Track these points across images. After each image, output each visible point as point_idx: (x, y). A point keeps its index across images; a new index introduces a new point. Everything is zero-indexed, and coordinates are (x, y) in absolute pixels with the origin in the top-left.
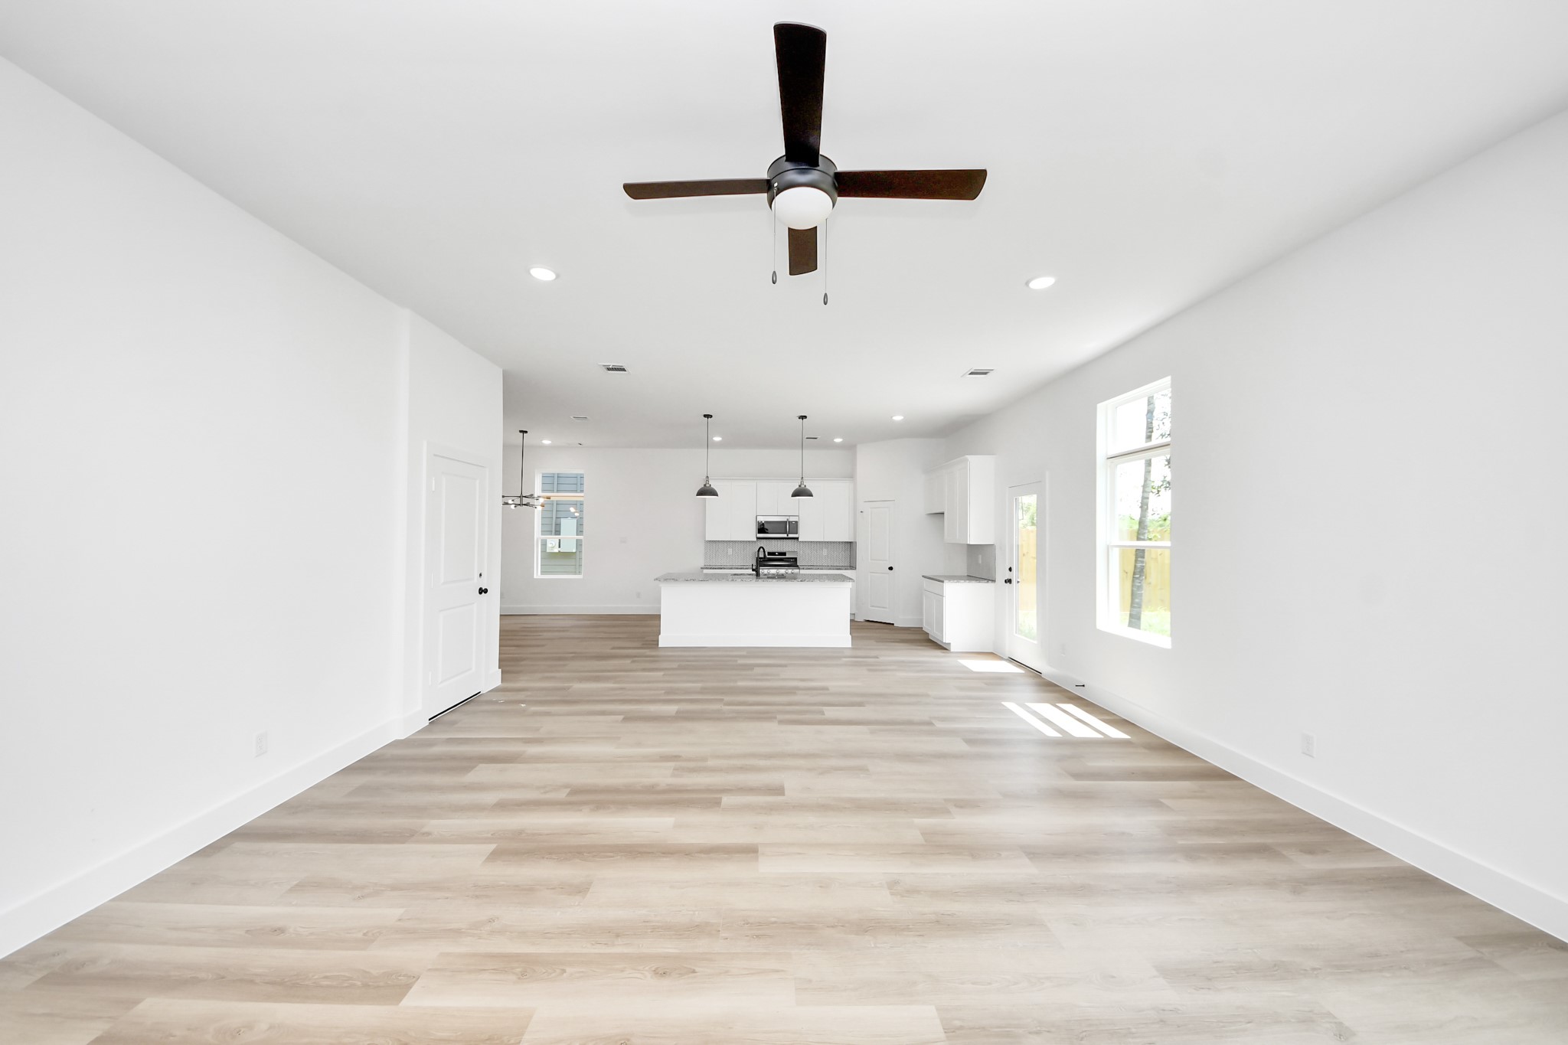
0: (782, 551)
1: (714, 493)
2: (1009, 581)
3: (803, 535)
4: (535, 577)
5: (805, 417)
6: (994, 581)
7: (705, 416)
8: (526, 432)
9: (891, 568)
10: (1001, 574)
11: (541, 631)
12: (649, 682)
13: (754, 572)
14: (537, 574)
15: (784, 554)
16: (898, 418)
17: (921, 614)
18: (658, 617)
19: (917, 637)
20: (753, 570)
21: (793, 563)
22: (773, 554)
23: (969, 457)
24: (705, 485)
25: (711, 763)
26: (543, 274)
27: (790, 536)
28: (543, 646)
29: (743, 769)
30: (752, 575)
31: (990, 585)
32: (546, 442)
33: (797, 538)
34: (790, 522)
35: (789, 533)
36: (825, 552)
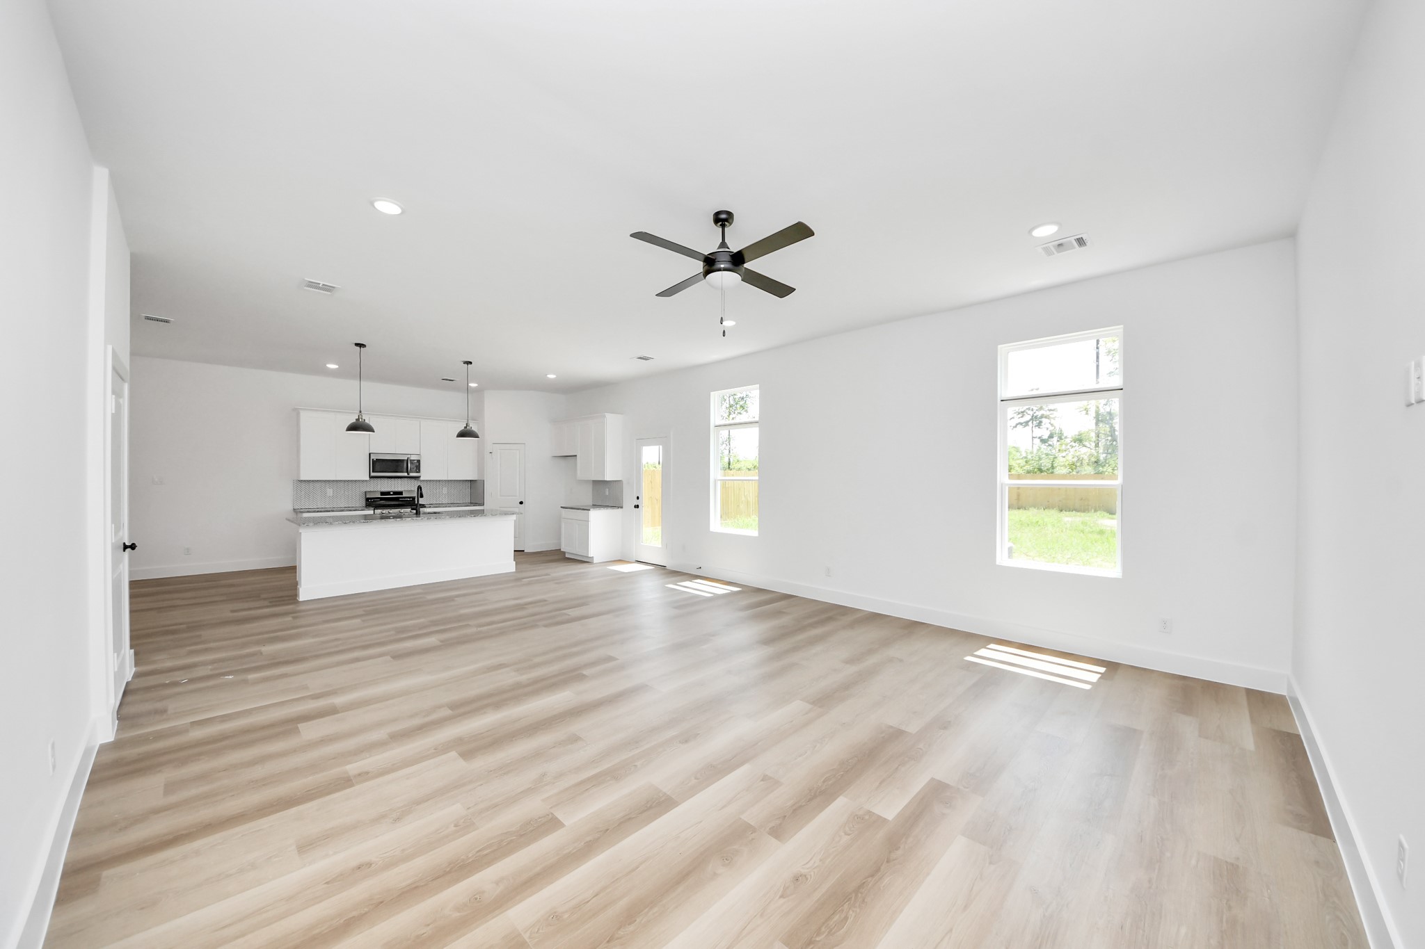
0: (396, 490)
1: (368, 428)
2: (637, 506)
3: (425, 474)
5: (471, 363)
6: (622, 507)
7: (357, 345)
9: (521, 503)
10: (629, 502)
12: (352, 630)
15: (401, 493)
16: (551, 376)
17: (560, 539)
19: (556, 557)
21: (409, 501)
22: (388, 493)
23: (608, 416)
24: (358, 420)
25: (537, 660)
26: (388, 208)
27: (412, 474)
29: (565, 657)
31: (620, 510)
33: (419, 477)
34: (412, 461)
35: (411, 472)
36: (445, 490)
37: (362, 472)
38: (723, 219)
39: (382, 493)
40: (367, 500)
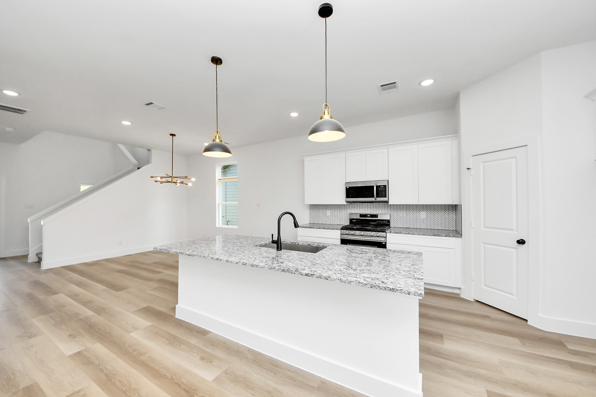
0: (372, 213)
3: (392, 199)
4: (217, 226)
8: (174, 135)
15: (376, 216)
22: (365, 216)
27: (382, 200)
34: (378, 187)
35: (377, 197)
36: (423, 215)
39: (361, 216)
40: (351, 220)
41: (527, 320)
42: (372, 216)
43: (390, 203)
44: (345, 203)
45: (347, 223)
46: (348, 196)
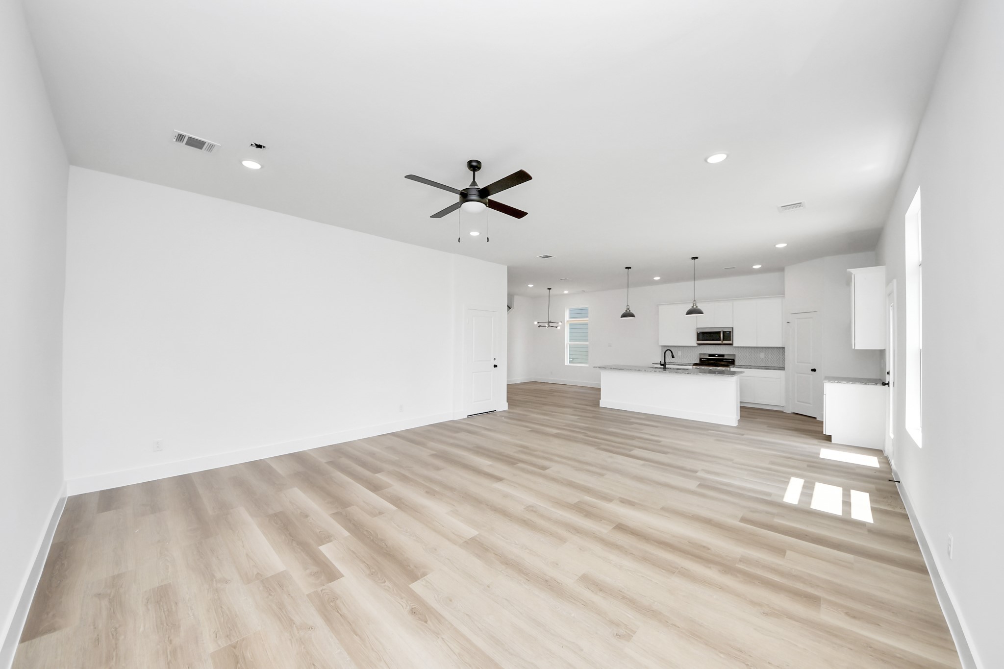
0: (720, 353)
1: (632, 315)
2: (888, 384)
3: (736, 342)
4: (566, 364)
5: (697, 258)
7: (626, 268)
8: (551, 289)
9: (814, 370)
11: (554, 392)
13: (663, 367)
14: (567, 363)
15: (723, 356)
18: (599, 390)
20: (661, 365)
21: (730, 362)
22: (714, 355)
24: (626, 311)
27: (725, 342)
28: (546, 398)
30: (660, 368)
32: (566, 292)
33: (731, 344)
34: (724, 333)
35: (724, 340)
36: (762, 355)
37: (693, 341)
38: (474, 166)
39: (710, 355)
40: (701, 359)
41: (816, 418)
42: (719, 356)
43: (734, 345)
44: (696, 345)
45: (698, 361)
46: (698, 339)
